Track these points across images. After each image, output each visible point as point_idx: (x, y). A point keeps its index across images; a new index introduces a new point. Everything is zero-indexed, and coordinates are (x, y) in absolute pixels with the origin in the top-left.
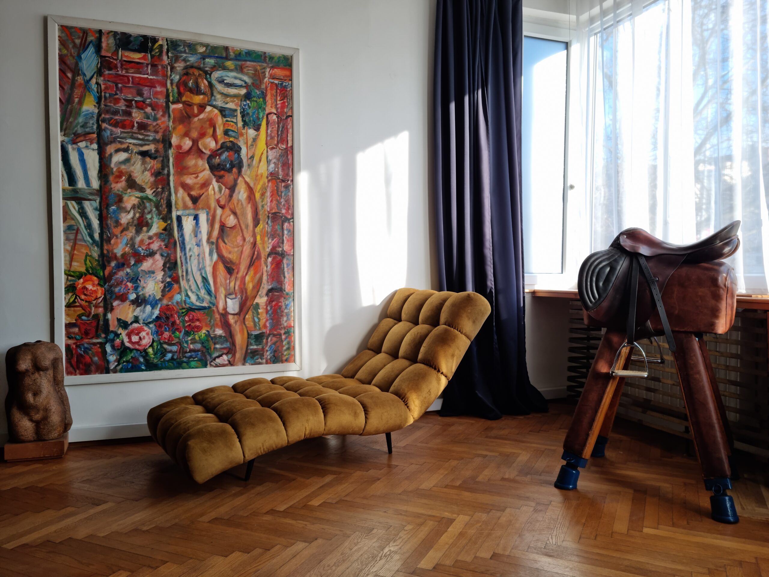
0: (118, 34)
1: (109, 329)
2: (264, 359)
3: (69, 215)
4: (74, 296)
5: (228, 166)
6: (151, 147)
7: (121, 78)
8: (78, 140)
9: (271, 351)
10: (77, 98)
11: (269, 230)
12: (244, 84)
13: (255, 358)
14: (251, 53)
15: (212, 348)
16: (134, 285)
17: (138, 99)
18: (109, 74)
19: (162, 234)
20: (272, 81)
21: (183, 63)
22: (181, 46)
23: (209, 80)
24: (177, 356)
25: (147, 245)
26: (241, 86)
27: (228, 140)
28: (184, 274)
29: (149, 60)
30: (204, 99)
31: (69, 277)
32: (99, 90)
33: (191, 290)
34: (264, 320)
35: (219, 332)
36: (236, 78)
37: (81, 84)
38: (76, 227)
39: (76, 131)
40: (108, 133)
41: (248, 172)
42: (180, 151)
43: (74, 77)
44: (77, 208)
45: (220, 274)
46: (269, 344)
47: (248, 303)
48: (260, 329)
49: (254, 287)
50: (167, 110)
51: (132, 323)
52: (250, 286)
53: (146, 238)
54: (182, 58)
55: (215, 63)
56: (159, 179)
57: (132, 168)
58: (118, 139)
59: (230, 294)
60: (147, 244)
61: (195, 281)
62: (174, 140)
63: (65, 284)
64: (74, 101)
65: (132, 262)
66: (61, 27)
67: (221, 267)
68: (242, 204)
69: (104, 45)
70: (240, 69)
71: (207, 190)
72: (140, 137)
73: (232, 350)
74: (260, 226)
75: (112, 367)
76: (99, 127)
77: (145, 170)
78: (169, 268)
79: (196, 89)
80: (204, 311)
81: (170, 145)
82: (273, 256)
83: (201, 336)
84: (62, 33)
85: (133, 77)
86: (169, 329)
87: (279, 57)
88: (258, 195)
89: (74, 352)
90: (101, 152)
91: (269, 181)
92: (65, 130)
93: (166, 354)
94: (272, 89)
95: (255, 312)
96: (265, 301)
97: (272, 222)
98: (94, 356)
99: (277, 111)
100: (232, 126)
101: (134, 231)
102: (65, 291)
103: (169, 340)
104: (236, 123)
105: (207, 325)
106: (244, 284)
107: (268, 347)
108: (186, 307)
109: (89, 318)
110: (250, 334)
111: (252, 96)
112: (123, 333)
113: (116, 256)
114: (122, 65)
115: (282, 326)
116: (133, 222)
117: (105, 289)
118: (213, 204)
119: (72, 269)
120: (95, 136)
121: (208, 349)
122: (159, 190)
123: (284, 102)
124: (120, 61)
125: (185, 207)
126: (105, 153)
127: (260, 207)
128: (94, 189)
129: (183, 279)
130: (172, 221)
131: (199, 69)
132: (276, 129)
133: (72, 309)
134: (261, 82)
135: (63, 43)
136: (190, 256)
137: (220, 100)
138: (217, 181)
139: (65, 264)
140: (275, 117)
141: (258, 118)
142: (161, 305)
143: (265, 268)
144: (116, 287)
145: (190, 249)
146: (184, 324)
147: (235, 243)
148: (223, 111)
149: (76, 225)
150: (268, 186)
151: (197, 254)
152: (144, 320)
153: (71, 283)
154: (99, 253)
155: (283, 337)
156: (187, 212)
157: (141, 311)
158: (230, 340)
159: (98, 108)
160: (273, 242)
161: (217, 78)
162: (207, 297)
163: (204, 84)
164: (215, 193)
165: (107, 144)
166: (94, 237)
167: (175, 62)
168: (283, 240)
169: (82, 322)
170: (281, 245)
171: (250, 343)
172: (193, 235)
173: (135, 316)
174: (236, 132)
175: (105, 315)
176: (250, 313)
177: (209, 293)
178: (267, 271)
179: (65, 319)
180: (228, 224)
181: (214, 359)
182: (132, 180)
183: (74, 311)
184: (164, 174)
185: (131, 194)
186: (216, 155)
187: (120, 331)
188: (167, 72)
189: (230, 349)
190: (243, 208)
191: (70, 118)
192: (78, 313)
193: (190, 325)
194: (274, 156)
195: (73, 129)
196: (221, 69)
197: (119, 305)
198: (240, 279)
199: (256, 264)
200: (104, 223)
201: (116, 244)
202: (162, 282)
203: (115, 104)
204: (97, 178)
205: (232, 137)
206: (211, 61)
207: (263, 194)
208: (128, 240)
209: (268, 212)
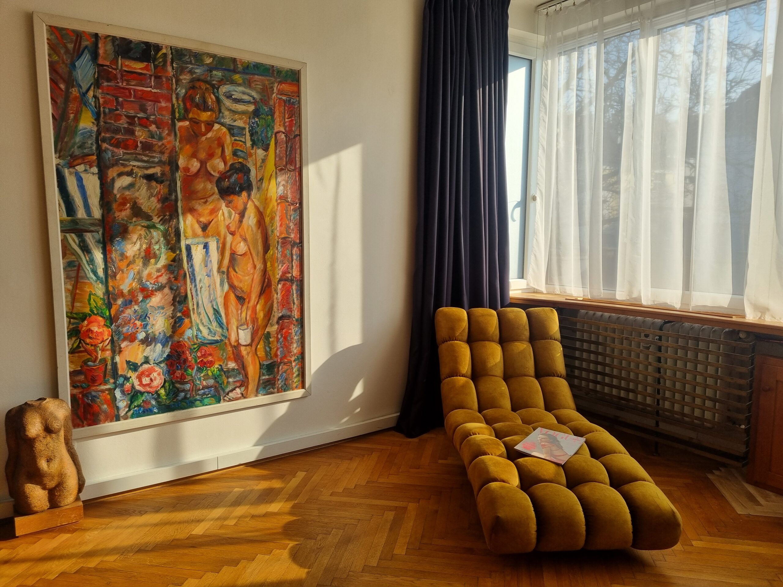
0: (117, 39)
1: (117, 374)
2: (275, 388)
3: (69, 250)
4: (78, 340)
5: (237, 189)
6: (157, 170)
7: (122, 90)
8: (75, 163)
9: (282, 379)
10: (72, 113)
11: (279, 256)
12: (252, 101)
13: (267, 388)
14: (259, 66)
15: (225, 382)
16: (143, 323)
17: (141, 115)
18: (108, 86)
19: (171, 265)
20: (280, 97)
21: (189, 75)
22: (186, 55)
23: (217, 94)
24: (190, 394)
25: (155, 279)
26: (249, 102)
27: (237, 161)
28: (195, 307)
29: (152, 71)
30: (211, 116)
31: (72, 320)
32: (97, 105)
33: (203, 324)
34: (275, 349)
35: (232, 365)
36: (244, 93)
37: (76, 97)
38: (77, 263)
39: (73, 153)
40: (110, 154)
41: (258, 195)
42: (188, 174)
43: (67, 89)
44: (77, 241)
45: (231, 305)
46: (280, 373)
47: (260, 333)
48: (271, 358)
49: (265, 316)
50: (173, 129)
51: (141, 365)
52: (261, 316)
53: (154, 271)
54: (188, 70)
55: (223, 76)
56: (166, 205)
57: (137, 194)
58: (121, 162)
59: (242, 325)
60: (155, 277)
61: (206, 313)
62: (181, 162)
63: (68, 329)
64: (69, 117)
65: (140, 299)
66: (49, 28)
67: (232, 297)
68: (252, 230)
69: (101, 51)
70: (248, 84)
71: (217, 216)
72: (145, 158)
73: (245, 382)
75: (122, 413)
76: (99, 147)
77: (151, 195)
78: (179, 302)
79: (203, 105)
80: (217, 344)
81: (177, 167)
82: (282, 282)
83: (214, 371)
84: (51, 34)
85: (135, 90)
86: (181, 367)
87: (287, 71)
89: (80, 402)
90: (102, 176)
91: (278, 204)
92: (60, 151)
93: (179, 394)
94: (280, 105)
95: (266, 342)
96: (276, 329)
97: (281, 247)
98: (103, 404)
99: (285, 129)
100: (241, 145)
101: (141, 264)
102: (68, 335)
103: (181, 379)
104: (245, 142)
105: (220, 360)
106: (256, 314)
107: (279, 376)
108: (197, 342)
109: (96, 364)
110: (262, 364)
111: (260, 113)
112: (133, 376)
113: (122, 292)
114: (122, 76)
115: (292, 353)
116: (140, 254)
117: (112, 329)
118: (223, 230)
119: (75, 311)
120: (95, 157)
121: (221, 384)
122: (167, 217)
123: (292, 120)
124: (120, 71)
125: (195, 235)
126: (107, 177)
128: (96, 219)
129: (194, 313)
130: (181, 251)
131: (206, 82)
132: (284, 149)
133: (77, 355)
134: (269, 98)
135: (52, 47)
136: (201, 288)
137: (228, 117)
138: (227, 206)
139: (67, 305)
140: (283, 136)
141: (267, 137)
142: (172, 342)
144: (123, 327)
145: (200, 281)
146: (196, 361)
147: (246, 271)
148: (230, 129)
149: (78, 261)
151: (208, 285)
152: (154, 360)
153: (74, 326)
154: (104, 290)
155: (293, 364)
156: (196, 240)
157: (151, 351)
158: (243, 372)
159: (97, 126)
160: (283, 268)
161: (224, 93)
162: (219, 330)
163: (211, 99)
164: (224, 219)
165: (108, 168)
166: (97, 273)
167: (180, 75)
168: (292, 266)
169: (88, 368)
170: (290, 271)
172: (203, 266)
173: (145, 356)
174: (245, 153)
175: (113, 358)
176: (262, 343)
177: (221, 325)
178: (277, 298)
179: (69, 366)
180: (239, 251)
181: (228, 394)
182: (137, 207)
183: (79, 357)
184: (172, 200)
185: (137, 223)
186: (226, 177)
187: (130, 374)
188: (172, 85)
189: (243, 381)
190: (253, 234)
191: (65, 137)
192: (83, 359)
193: (202, 360)
194: (283, 178)
195: (69, 150)
196: (228, 83)
197: (127, 346)
198: (251, 308)
199: (266, 292)
200: (108, 256)
201: (123, 279)
202: (172, 318)
203: (115, 121)
204: (98, 207)
205: (241, 157)
206: (218, 74)
207: (272, 219)
208: (134, 274)
209: (278, 237)
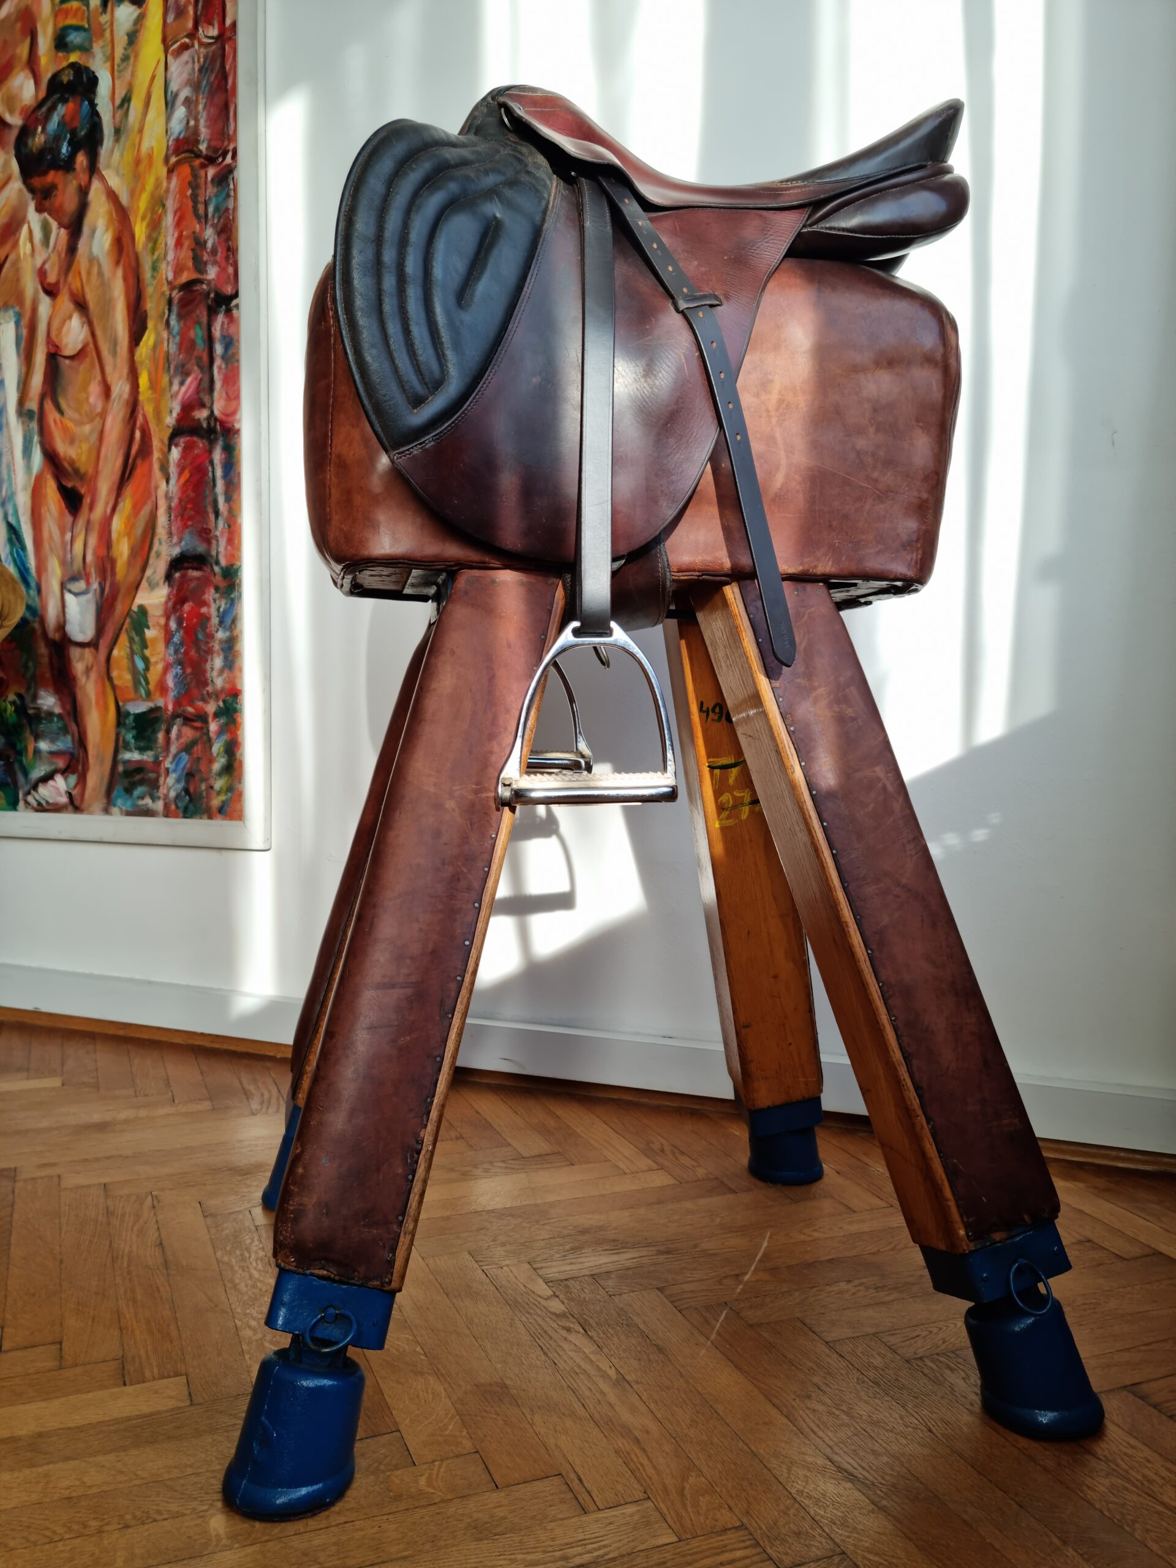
2: (159, 798)
5: (64, 150)
9: (179, 772)
11: (173, 349)
13: (136, 794)
15: (30, 748)
27: (65, 64)
34: (160, 667)
35: (48, 701)
41: (117, 155)
45: (48, 515)
46: (173, 749)
47: (120, 608)
48: (149, 694)
49: (134, 553)
52: (123, 550)
59: (74, 578)
67: (51, 490)
68: (100, 274)
73: (78, 761)
74: (149, 339)
82: (182, 441)
83: (6, 710)
88: (140, 230)
91: (170, 171)
95: (137, 639)
96: (163, 600)
97: (180, 317)
100: (76, 12)
105: (20, 678)
106: (109, 542)
107: (170, 759)
110: (122, 710)
115: (210, 689)
121: (20, 753)
127: (147, 274)
138: (39, 209)
143: (163, 485)
147: (86, 408)
150: (167, 190)
155: (213, 727)
160: (184, 389)
164: (33, 250)
168: (212, 382)
170: (206, 399)
171: (124, 741)
174: (85, 30)
176: (123, 639)
177: (24, 574)
178: (167, 493)
180: (66, 345)
181: (35, 787)
186: (37, 123)
189: (72, 755)
190: (105, 286)
194: (185, 76)
198: (98, 525)
199: (139, 472)
205: (75, 49)
207: (155, 225)
209: (169, 283)
